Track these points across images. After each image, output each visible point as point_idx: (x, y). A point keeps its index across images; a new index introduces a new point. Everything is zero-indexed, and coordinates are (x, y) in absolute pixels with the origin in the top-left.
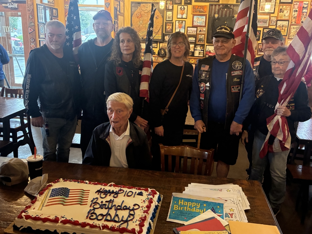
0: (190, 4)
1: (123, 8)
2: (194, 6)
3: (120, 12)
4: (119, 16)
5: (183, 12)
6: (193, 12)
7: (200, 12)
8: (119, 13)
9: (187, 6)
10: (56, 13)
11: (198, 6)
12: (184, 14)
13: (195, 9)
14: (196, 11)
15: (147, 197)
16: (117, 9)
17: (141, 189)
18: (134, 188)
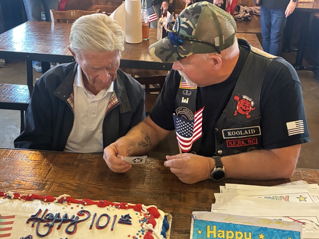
15: (141, 228)
17: (127, 206)
18: (110, 205)
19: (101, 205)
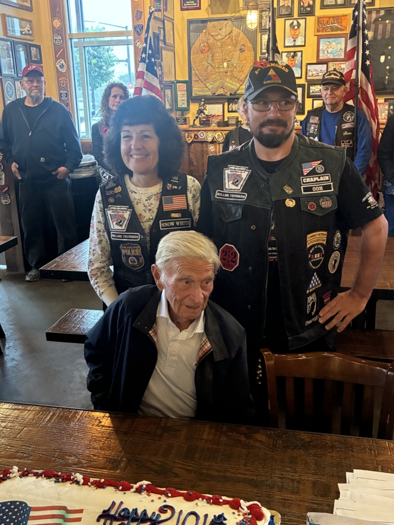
0: (311, 13)
1: (172, 34)
2: (319, 18)
3: (165, 44)
4: (163, 51)
5: (297, 33)
6: (318, 31)
7: (332, 29)
8: (164, 46)
9: (305, 19)
10: (37, 53)
11: (329, 18)
12: (299, 37)
13: (321, 23)
14: (324, 29)
16: (158, 38)
17: (221, 500)
18: (200, 499)
19: (189, 498)
